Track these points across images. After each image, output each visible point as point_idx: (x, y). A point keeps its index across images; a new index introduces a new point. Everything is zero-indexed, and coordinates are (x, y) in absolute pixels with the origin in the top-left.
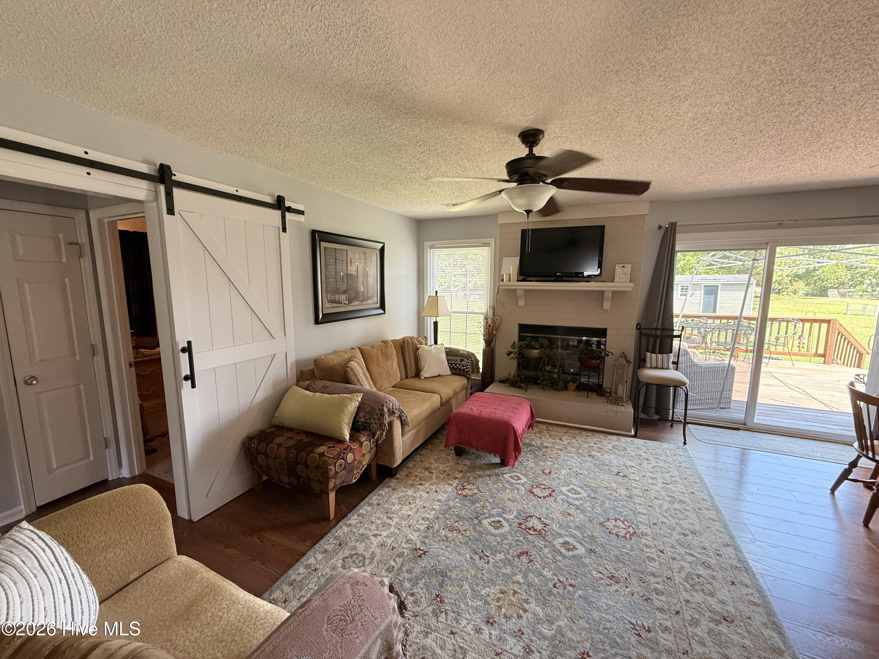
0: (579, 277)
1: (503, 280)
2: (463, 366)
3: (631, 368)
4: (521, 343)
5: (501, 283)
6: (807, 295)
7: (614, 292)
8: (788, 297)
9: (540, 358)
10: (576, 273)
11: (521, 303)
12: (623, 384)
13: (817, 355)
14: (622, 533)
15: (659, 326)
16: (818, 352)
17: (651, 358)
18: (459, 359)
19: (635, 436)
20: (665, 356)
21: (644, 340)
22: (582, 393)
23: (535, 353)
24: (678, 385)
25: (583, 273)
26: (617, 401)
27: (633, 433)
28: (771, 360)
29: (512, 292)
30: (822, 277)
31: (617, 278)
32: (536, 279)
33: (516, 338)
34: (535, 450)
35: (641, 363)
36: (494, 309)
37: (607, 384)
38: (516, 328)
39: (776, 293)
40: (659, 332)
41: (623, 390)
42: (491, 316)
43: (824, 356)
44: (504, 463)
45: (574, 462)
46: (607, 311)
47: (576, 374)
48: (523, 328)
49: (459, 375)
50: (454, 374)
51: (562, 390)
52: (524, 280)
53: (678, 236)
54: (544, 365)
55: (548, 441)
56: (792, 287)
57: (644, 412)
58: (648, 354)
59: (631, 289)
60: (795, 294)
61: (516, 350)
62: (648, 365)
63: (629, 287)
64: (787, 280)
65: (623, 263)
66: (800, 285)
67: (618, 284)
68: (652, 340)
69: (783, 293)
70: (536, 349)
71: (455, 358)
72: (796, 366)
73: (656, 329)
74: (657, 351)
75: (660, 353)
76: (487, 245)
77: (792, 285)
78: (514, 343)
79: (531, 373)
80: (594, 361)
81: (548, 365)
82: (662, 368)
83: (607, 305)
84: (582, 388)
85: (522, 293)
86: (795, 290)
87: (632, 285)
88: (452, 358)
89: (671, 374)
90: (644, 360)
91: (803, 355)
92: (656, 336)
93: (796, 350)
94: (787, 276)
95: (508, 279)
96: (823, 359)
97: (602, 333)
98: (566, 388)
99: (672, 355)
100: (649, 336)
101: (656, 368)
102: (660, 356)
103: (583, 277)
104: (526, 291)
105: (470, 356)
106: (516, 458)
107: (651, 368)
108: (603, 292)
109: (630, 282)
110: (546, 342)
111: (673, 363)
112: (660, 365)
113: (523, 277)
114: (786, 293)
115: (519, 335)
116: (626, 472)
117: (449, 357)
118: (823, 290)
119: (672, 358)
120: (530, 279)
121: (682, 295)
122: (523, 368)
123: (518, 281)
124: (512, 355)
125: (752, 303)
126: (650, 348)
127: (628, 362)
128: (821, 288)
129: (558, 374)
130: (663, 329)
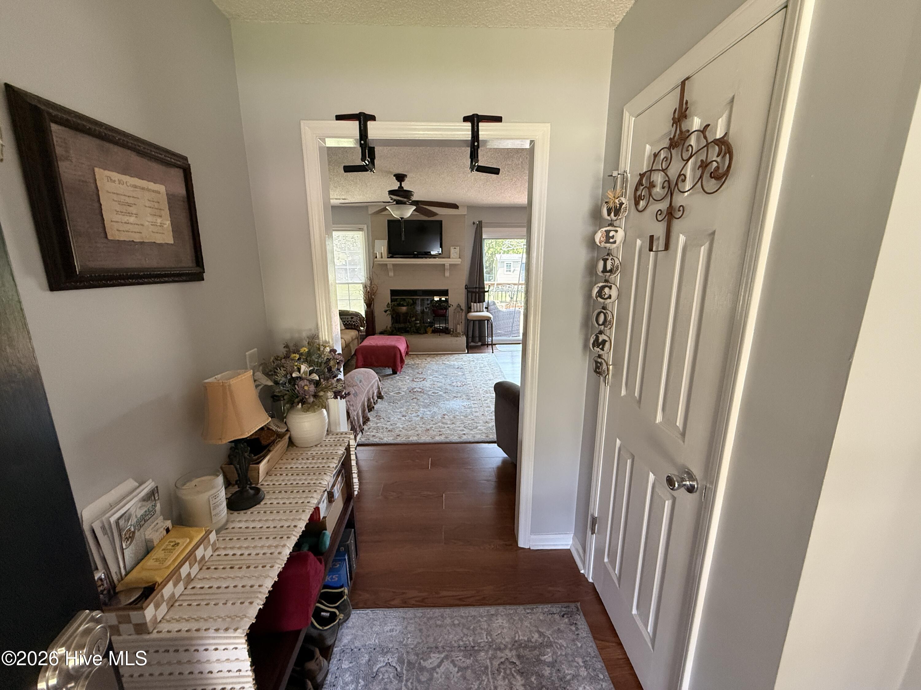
0: (427, 255)
1: (376, 257)
2: (354, 322)
3: (464, 314)
4: (393, 303)
5: (376, 259)
7: (450, 265)
9: (407, 313)
10: (425, 252)
11: (391, 274)
12: (459, 325)
14: (459, 385)
15: (477, 286)
17: (474, 306)
18: (350, 317)
19: (468, 353)
20: (481, 304)
21: (470, 294)
22: (436, 334)
23: (404, 309)
24: (488, 319)
25: (430, 252)
26: (457, 335)
27: (466, 352)
29: (384, 266)
31: (452, 256)
32: (401, 256)
33: (389, 301)
34: (412, 367)
35: (469, 309)
36: (370, 280)
37: (451, 326)
38: (389, 292)
40: (477, 290)
41: (460, 328)
42: (369, 285)
44: (395, 372)
45: (435, 367)
46: (447, 277)
47: (432, 323)
48: (394, 293)
49: (352, 329)
50: (347, 329)
51: (424, 333)
52: (391, 257)
53: (483, 229)
54: (410, 317)
55: (418, 361)
57: (473, 341)
58: (472, 304)
59: (460, 263)
61: (390, 308)
62: (473, 310)
63: (458, 261)
65: (455, 246)
67: (453, 260)
68: (474, 295)
70: (404, 306)
71: (347, 317)
73: (476, 288)
74: (477, 301)
75: (479, 302)
76: (360, 229)
78: (388, 304)
79: (402, 325)
80: (442, 311)
81: (413, 317)
82: (480, 311)
83: (447, 274)
84: (436, 331)
85: (392, 267)
87: (460, 260)
88: (344, 317)
89: (485, 314)
90: (470, 308)
92: (476, 293)
95: (380, 256)
97: (445, 293)
98: (426, 332)
99: (484, 303)
100: (472, 292)
101: (477, 312)
102: (478, 304)
103: (431, 255)
104: (394, 265)
105: (357, 315)
106: (402, 367)
107: (474, 312)
108: (444, 265)
109: (460, 258)
110: (411, 301)
111: (486, 308)
112: (479, 310)
113: (391, 255)
115: (391, 298)
116: (462, 367)
117: (342, 317)
119: (485, 305)
120: (397, 256)
122: (397, 323)
123: (388, 258)
124: (388, 312)
126: (473, 300)
127: (462, 310)
129: (420, 323)
130: (479, 288)
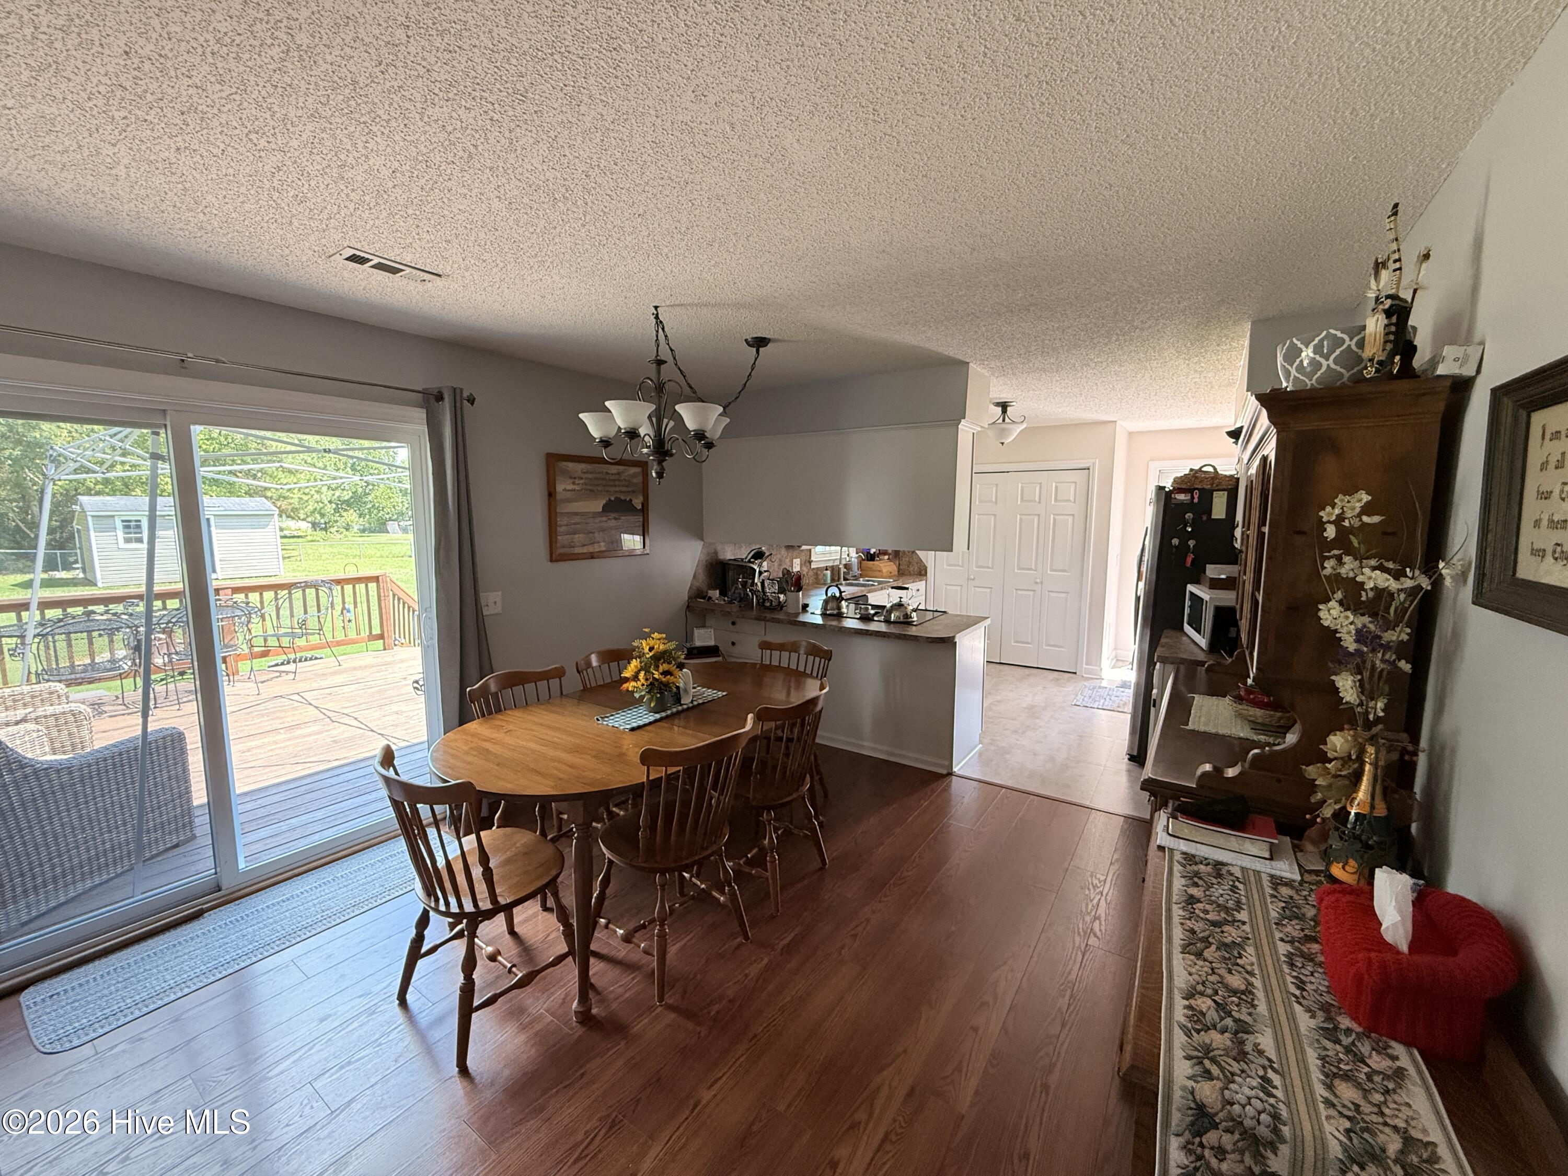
6: (363, 531)
8: (339, 536)
13: (372, 637)
16: (374, 633)
28: (299, 665)
30: (377, 505)
39: (321, 529)
43: (381, 637)
56: (343, 519)
60: (347, 530)
64: (330, 508)
66: (351, 515)
69: (332, 530)
72: (345, 666)
77: (341, 516)
86: (348, 525)
91: (353, 642)
93: (340, 636)
94: (330, 502)
96: (381, 641)
114: (336, 529)
118: (381, 524)
121: (128, 541)
125: (280, 548)
128: (378, 520)
